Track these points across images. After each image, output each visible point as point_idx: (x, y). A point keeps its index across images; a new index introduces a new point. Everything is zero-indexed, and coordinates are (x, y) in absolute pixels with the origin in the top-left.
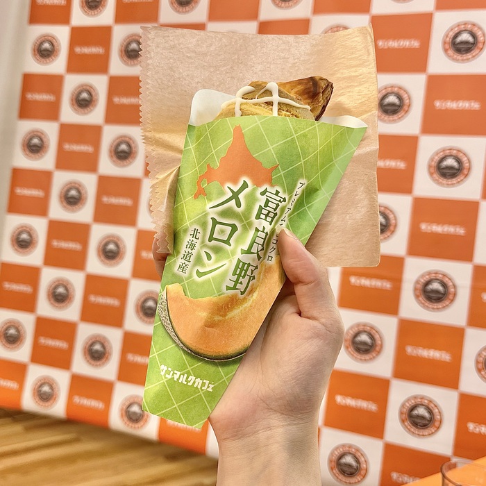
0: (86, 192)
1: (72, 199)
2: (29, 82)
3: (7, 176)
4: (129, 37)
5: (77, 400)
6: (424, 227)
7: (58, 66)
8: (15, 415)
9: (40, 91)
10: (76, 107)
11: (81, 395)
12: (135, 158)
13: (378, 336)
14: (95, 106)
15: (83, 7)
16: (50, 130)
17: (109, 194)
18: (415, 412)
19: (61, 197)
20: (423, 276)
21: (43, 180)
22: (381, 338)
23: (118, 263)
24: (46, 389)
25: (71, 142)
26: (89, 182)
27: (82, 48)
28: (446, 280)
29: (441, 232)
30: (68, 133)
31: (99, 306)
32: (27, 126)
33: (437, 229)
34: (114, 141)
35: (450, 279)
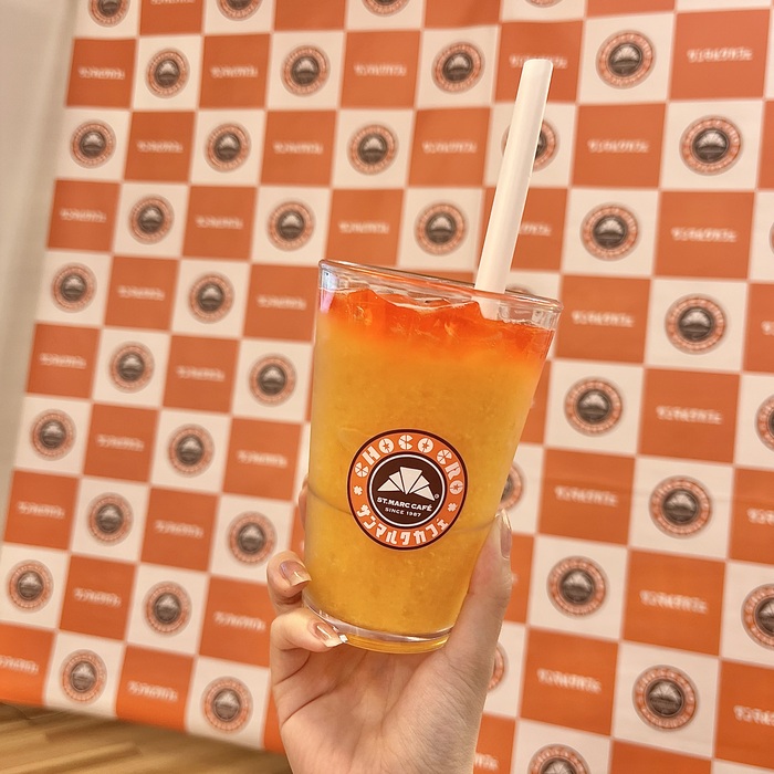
0: (152, 361)
1: (130, 371)
2: (65, 191)
3: (27, 335)
4: (221, 127)
5: (134, 687)
6: (661, 411)
7: (110, 169)
8: (33, 714)
9: (81, 208)
10: (138, 231)
11: (142, 680)
12: (228, 308)
13: (599, 577)
14: (168, 229)
15: (150, 83)
16: (97, 266)
17: (188, 364)
18: (657, 693)
19: (112, 369)
20: (662, 485)
21: (85, 341)
22: (603, 579)
23: (200, 471)
24: (84, 671)
25: (129, 284)
26: (156, 345)
27: (149, 144)
28: (696, 490)
29: (687, 420)
30: (126, 269)
31: (169, 537)
32: (60, 260)
33: (682, 414)
34: (196, 283)
35: (702, 489)
